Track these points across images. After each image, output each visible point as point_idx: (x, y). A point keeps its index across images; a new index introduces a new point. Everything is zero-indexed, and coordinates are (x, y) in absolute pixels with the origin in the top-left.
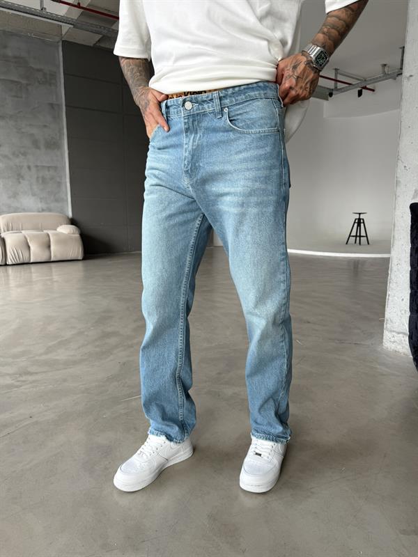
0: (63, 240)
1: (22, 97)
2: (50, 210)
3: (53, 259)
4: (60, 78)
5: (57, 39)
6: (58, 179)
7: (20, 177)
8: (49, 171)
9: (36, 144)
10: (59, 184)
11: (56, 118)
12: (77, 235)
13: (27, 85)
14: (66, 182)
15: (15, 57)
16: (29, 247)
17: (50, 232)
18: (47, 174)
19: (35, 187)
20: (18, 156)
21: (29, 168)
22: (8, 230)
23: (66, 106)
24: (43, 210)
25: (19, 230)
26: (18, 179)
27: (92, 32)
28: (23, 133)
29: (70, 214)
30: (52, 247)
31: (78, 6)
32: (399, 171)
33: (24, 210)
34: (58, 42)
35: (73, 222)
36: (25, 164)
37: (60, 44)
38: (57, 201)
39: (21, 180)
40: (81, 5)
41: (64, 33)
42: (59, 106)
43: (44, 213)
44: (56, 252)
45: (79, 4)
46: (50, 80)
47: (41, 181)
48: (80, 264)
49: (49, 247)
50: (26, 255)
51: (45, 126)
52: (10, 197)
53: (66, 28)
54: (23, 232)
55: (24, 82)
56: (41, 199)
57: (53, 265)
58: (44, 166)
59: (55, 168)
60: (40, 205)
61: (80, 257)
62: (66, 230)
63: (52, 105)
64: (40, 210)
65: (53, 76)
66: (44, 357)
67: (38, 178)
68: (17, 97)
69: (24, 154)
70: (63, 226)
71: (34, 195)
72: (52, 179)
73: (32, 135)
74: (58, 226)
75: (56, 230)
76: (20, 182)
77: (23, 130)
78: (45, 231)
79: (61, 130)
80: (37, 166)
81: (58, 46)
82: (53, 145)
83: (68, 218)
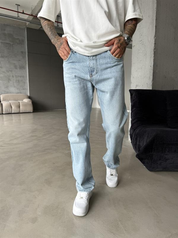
0: (25, 105)
1: (10, 49)
2: (21, 93)
3: (21, 112)
4: (26, 42)
5: (25, 27)
6: (24, 81)
7: (9, 80)
8: (21, 78)
9: (16, 67)
10: (25, 83)
11: (24, 57)
12: (31, 103)
13: (13, 44)
14: (27, 82)
15: (8, 34)
16: (12, 107)
17: (20, 101)
18: (20, 79)
19: (15, 84)
20: (8, 72)
21: (13, 76)
22: (4, 101)
23: (28, 52)
24: (18, 93)
25: (8, 101)
26: (8, 81)
27: (37, 24)
28: (11, 63)
29: (29, 95)
30: (21, 107)
31: (32, 15)
32: (131, 78)
33: (10, 93)
34: (25, 28)
35: (30, 98)
36: (11, 75)
37: (26, 29)
38: (24, 89)
39: (10, 81)
40: (33, 15)
41: (27, 25)
42: (25, 53)
43: (18, 94)
44: (22, 109)
45: (32, 14)
46: (21, 42)
47: (17, 82)
48: (32, 114)
49: (19, 107)
50: (10, 110)
51: (20, 60)
52: (5, 88)
53: (28, 23)
54: (10, 101)
55: (12, 43)
56: (17, 88)
57: (21, 114)
58: (19, 76)
59: (23, 77)
60: (17, 91)
61: (32, 111)
62: (26, 100)
63: (22, 52)
64: (17, 93)
65: (23, 41)
66: (8, 142)
67: (16, 80)
68: (9, 49)
69: (11, 71)
70: (26, 99)
71: (14, 87)
72: (21, 81)
73: (14, 64)
74: (23, 99)
75: (23, 101)
76: (9, 82)
77: (11, 62)
78: (18, 101)
79: (25, 62)
80: (16, 76)
81: (25, 30)
82: (22, 67)
83: (28, 96)
